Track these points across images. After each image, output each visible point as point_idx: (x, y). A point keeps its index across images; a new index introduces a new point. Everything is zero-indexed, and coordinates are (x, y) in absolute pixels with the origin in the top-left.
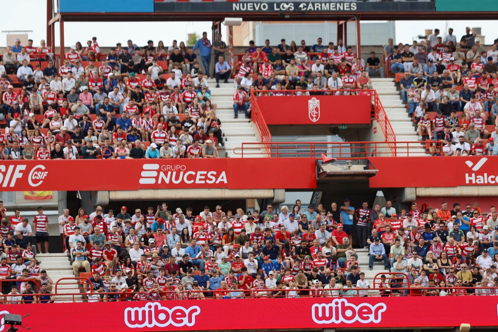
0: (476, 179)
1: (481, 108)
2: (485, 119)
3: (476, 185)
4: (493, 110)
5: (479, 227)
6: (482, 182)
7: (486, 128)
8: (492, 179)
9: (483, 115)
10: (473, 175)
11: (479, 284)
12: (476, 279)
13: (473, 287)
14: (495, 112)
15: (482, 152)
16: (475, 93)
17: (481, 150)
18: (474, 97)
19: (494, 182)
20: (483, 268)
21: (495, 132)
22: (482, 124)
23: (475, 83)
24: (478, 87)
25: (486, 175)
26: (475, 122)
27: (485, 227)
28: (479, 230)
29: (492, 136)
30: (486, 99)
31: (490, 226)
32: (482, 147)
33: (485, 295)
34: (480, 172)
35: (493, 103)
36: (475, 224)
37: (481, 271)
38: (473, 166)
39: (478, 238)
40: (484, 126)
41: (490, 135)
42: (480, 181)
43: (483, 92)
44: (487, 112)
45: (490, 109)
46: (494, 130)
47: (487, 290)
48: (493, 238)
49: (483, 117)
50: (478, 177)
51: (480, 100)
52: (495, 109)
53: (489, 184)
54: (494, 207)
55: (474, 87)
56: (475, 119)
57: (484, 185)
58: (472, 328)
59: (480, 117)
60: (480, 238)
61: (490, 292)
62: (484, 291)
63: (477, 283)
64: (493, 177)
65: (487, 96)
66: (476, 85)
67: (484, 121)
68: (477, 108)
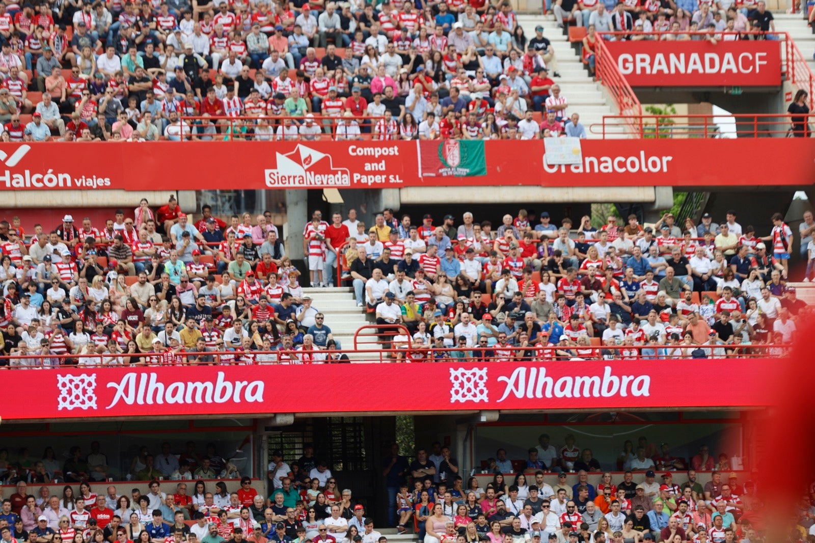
0: (12, 179)
1: (19, 64)
2: (27, 82)
3: (13, 189)
4: (39, 67)
5: (16, 258)
6: (22, 185)
7: (27, 97)
8: (38, 180)
9: (22, 75)
10: (7, 173)
11: (16, 351)
12: (13, 343)
13: (6, 356)
14: (43, 71)
15: (22, 137)
16: (9, 38)
17: (19, 134)
18: (8, 45)
19: (40, 185)
20: (23, 324)
21: (43, 103)
22: (21, 91)
23: (9, 23)
24: (15, 29)
25: (27, 172)
26: (11, 87)
27: (26, 258)
28: (16, 262)
29: (38, 111)
30: (27, 49)
31: (35, 256)
32: (21, 128)
33: (26, 369)
34: (18, 169)
35: (39, 55)
36: (9, 252)
37: (19, 329)
38: (6, 159)
39: (15, 276)
40: (25, 93)
41: (34, 109)
42: (18, 183)
43: (23, 37)
44: (30, 71)
45: (34, 66)
46: (41, 100)
47: (29, 360)
48: (40, 276)
49: (24, 79)
50: (14, 176)
51: (18, 51)
52: (42, 65)
53: (33, 188)
54: (39, 225)
55: (8, 30)
56: (10, 82)
57: (25, 189)
58: (5, 422)
59: (18, 79)
60: (19, 276)
61: (33, 364)
62: (23, 362)
63: (12, 349)
64: (40, 176)
65: (30, 43)
66: (12, 25)
67: (25, 86)
68: (12, 64)
